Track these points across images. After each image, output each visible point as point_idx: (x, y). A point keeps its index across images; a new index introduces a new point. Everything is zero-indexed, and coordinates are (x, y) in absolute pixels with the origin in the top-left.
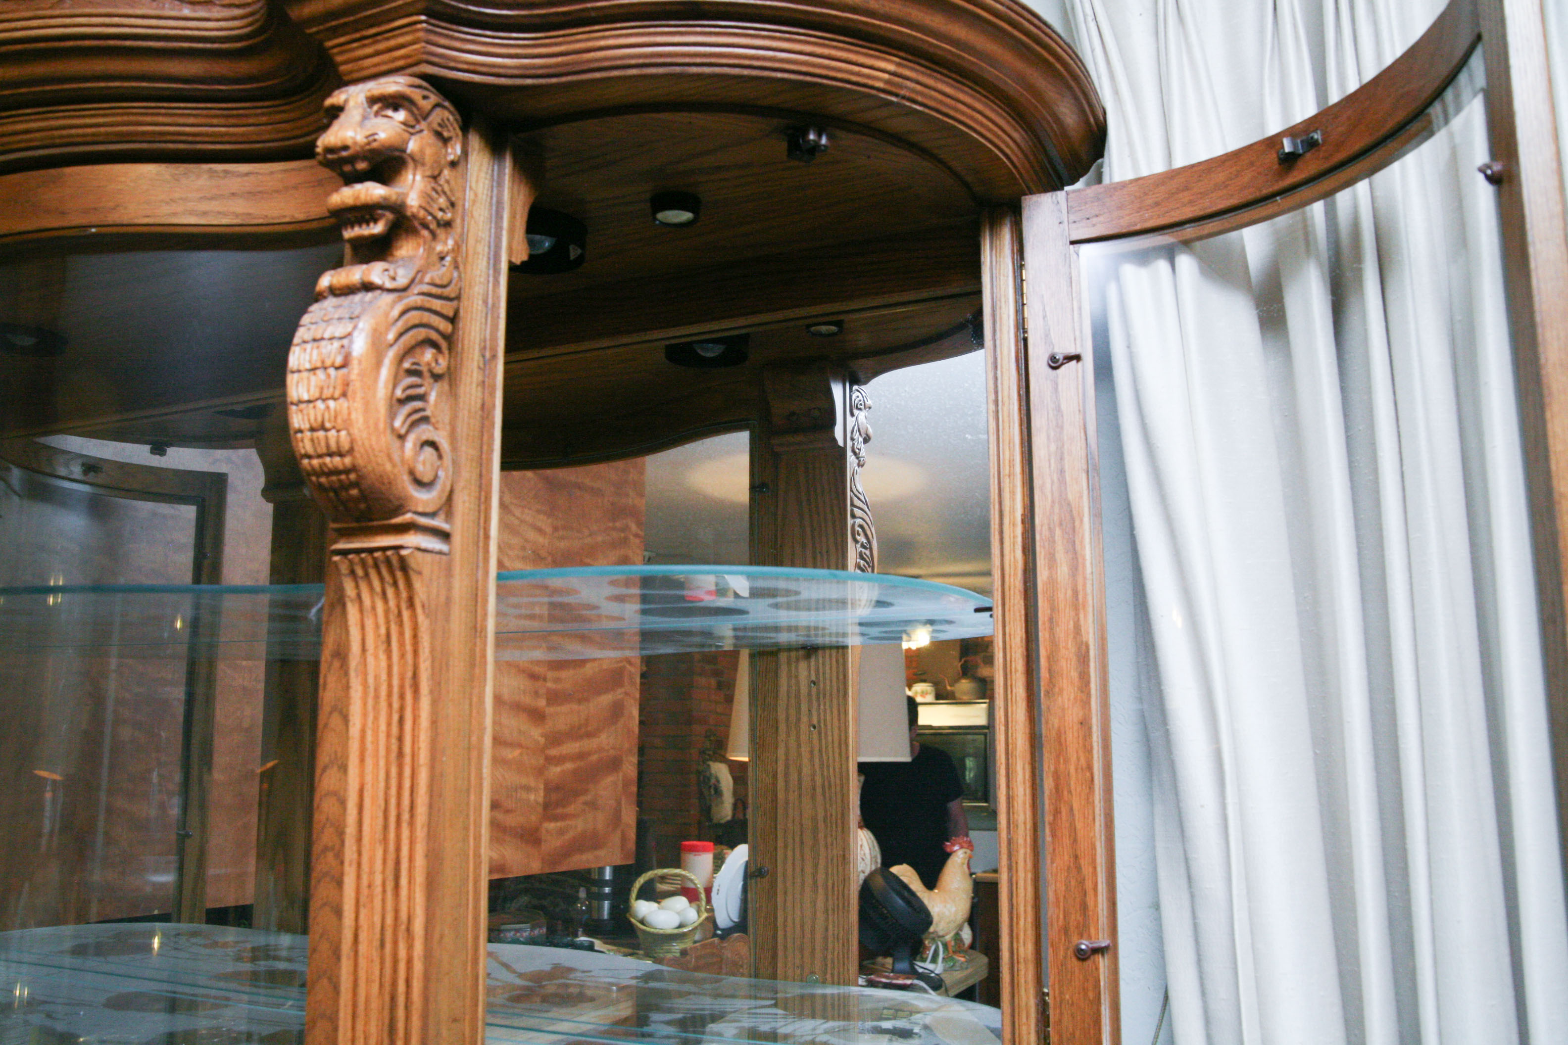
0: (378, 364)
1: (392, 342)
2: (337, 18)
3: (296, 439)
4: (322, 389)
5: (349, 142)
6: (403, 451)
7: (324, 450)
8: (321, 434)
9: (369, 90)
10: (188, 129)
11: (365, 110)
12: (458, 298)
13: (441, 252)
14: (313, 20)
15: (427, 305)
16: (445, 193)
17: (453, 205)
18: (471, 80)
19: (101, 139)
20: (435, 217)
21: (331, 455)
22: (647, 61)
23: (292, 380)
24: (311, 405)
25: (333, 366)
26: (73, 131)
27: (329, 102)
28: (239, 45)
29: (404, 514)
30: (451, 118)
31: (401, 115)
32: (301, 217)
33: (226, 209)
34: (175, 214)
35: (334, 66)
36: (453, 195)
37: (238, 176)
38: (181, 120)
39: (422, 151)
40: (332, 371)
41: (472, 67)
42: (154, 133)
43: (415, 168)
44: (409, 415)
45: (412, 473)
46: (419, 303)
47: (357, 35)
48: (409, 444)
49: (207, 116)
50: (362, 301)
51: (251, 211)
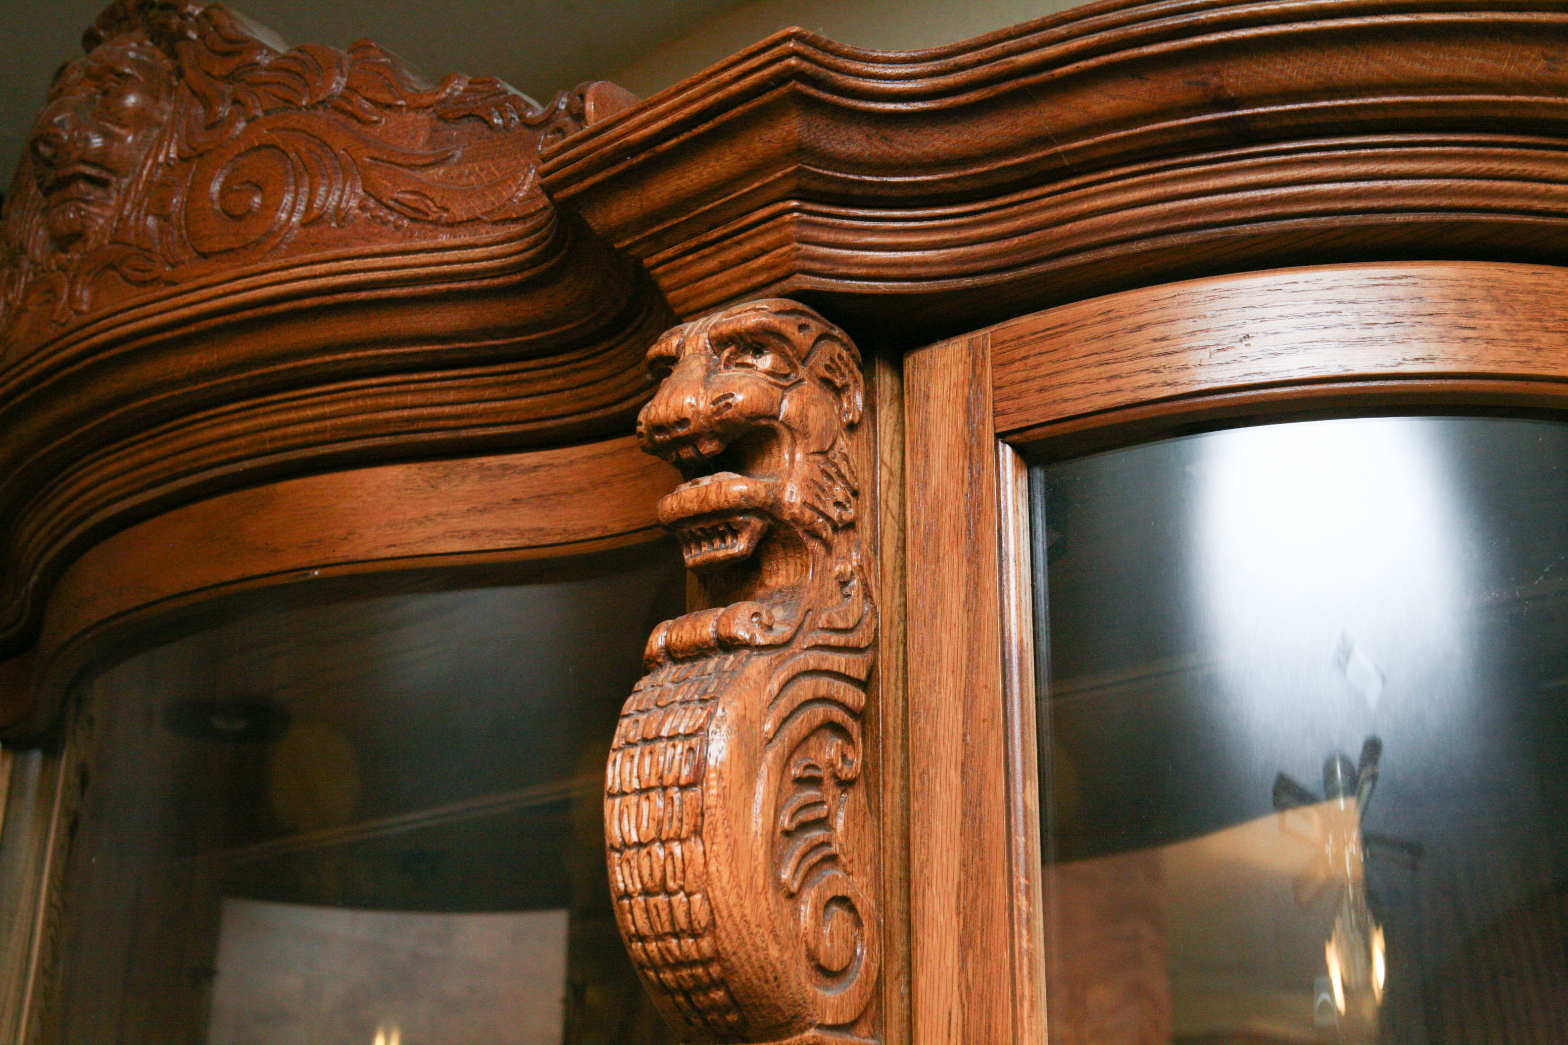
0: (751, 775)
1: (771, 736)
2: (661, 221)
3: (621, 907)
4: (660, 822)
5: (688, 413)
6: (797, 921)
7: (668, 928)
8: (661, 899)
9: (715, 326)
10: (447, 410)
11: (709, 358)
12: (874, 645)
13: (841, 575)
14: (624, 229)
15: (826, 666)
16: (842, 477)
17: (855, 493)
18: (874, 291)
19: (327, 436)
20: (828, 518)
21: (677, 935)
22: (1164, 226)
23: (612, 808)
24: (644, 851)
25: (677, 783)
26: (290, 430)
27: (654, 351)
28: (518, 277)
29: (802, 1030)
30: (844, 354)
31: (766, 362)
32: (617, 527)
33: (505, 524)
34: (430, 539)
35: (659, 293)
36: (857, 479)
37: (523, 472)
38: (437, 398)
39: (803, 415)
40: (675, 793)
41: (873, 271)
42: (401, 420)
43: (794, 441)
44: (804, 856)
45: (812, 956)
46: (812, 664)
47: (693, 243)
48: (806, 910)
49: (476, 387)
50: (719, 670)
51: (541, 525)
